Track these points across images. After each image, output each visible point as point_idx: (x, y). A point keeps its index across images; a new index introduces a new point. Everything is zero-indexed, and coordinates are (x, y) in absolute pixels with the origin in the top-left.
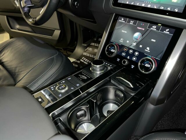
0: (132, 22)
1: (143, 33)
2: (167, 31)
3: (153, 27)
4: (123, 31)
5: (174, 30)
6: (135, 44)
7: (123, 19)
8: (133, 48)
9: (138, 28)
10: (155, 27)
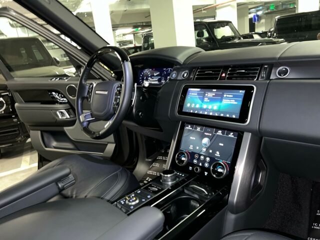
0: (199, 129)
1: (211, 138)
2: (231, 135)
3: (219, 132)
4: (191, 138)
5: (237, 133)
6: (204, 150)
7: (190, 126)
8: (204, 154)
9: (205, 133)
10: (220, 132)
